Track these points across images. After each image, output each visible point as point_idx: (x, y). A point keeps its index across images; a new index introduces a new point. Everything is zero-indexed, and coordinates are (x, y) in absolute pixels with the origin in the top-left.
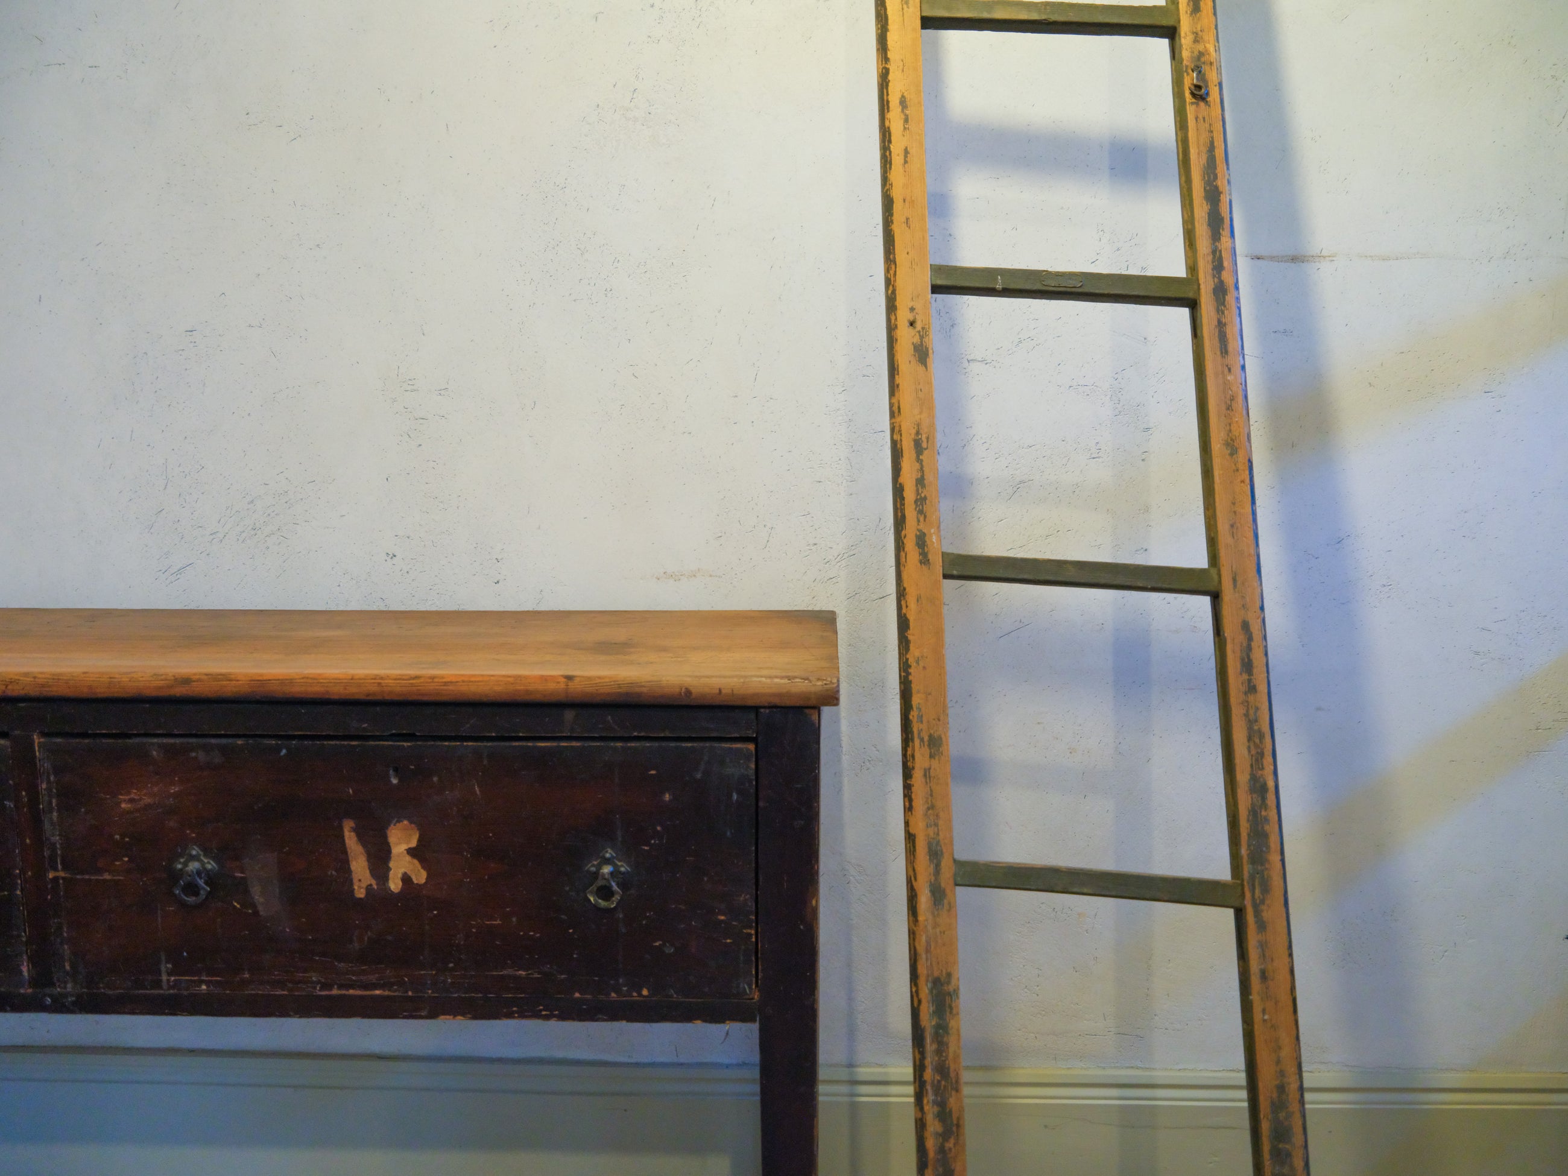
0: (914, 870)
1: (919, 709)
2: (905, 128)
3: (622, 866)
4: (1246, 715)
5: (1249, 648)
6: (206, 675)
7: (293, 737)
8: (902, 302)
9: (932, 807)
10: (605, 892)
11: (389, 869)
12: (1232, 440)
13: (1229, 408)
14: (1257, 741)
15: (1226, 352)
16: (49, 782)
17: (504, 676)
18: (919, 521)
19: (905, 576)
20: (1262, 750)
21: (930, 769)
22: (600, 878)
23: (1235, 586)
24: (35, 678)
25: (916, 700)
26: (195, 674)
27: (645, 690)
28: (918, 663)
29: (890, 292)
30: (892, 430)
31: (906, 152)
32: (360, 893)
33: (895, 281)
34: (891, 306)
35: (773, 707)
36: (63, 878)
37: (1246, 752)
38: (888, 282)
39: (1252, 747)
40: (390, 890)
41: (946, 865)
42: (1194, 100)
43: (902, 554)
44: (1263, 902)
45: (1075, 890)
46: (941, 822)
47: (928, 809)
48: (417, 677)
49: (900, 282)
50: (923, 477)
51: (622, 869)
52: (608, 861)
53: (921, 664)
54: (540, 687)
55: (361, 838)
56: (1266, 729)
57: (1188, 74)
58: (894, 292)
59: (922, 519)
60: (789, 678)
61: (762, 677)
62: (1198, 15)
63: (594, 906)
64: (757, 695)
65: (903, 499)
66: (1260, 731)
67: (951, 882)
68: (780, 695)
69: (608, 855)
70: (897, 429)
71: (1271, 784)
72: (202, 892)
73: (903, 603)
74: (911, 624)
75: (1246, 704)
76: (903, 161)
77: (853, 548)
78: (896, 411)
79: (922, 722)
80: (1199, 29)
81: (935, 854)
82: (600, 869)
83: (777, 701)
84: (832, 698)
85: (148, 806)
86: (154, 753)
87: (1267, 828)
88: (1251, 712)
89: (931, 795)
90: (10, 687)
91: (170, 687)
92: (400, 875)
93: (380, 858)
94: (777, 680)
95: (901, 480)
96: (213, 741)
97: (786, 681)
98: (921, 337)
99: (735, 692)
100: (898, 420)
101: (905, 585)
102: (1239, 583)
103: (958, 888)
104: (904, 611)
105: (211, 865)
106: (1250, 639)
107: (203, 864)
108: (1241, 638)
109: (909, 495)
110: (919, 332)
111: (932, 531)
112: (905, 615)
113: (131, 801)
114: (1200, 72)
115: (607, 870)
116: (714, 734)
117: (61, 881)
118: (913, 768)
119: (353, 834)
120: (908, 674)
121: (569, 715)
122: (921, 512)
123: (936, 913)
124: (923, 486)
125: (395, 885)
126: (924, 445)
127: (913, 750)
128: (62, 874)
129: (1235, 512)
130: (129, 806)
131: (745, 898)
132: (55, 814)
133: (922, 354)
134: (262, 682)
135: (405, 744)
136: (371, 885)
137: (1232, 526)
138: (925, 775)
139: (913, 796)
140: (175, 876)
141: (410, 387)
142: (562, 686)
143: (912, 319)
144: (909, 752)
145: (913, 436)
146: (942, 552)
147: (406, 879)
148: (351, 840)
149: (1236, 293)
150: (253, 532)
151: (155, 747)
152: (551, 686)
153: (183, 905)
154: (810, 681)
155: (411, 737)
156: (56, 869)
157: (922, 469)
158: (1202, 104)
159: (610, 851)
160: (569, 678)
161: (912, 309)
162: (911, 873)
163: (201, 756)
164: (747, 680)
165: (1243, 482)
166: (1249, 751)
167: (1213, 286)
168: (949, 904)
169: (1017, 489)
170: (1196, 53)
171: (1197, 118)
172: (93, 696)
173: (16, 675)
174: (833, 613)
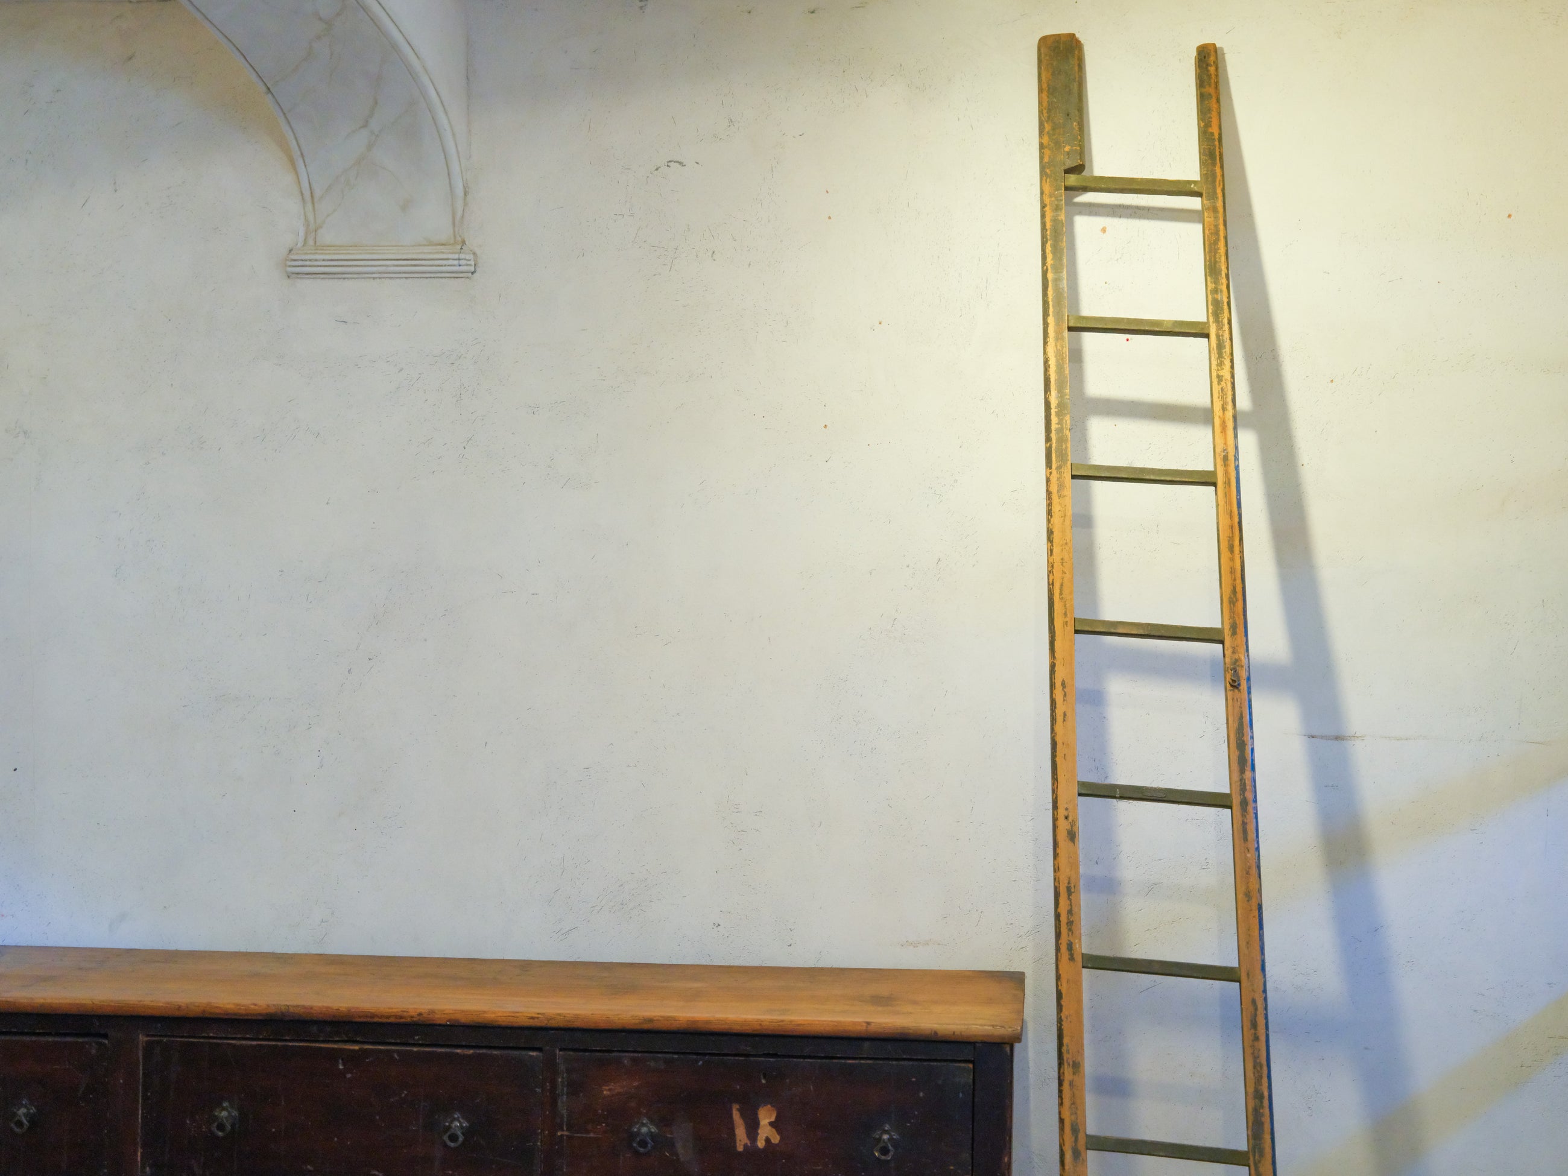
0: (1063, 1140)
1: (1067, 1046)
2: (1064, 700)
3: (894, 1135)
4: (1253, 1054)
5: (1255, 1015)
6: (661, 1017)
7: (705, 1054)
8: (1061, 805)
9: (1073, 1103)
10: (884, 1151)
11: (758, 1134)
12: (1248, 892)
13: (1248, 873)
14: (1259, 1069)
15: (1247, 840)
16: (563, 1078)
17: (832, 1021)
18: (1069, 935)
19: (1060, 967)
20: (1262, 1073)
21: (1073, 1081)
22: (882, 1141)
23: (1248, 978)
24: (565, 1017)
25: (1066, 1040)
26: (655, 1017)
27: (911, 1031)
28: (1067, 1018)
29: (1054, 797)
30: (1055, 879)
31: (1065, 715)
32: (740, 1148)
33: (1057, 792)
34: (1055, 807)
35: (984, 1043)
36: (567, 1136)
37: (1252, 1075)
38: (1053, 791)
39: (1256, 1072)
40: (758, 1146)
41: (1081, 1136)
42: (1232, 688)
43: (1059, 954)
44: (1259, 1162)
45: (1155, 1153)
46: (1078, 1112)
47: (1072, 1104)
48: (782, 1021)
49: (1060, 792)
50: (1071, 908)
51: (895, 1137)
52: (886, 1132)
53: (1069, 1020)
54: (851, 1028)
55: (743, 1115)
56: (1264, 1062)
57: (1228, 672)
58: (1056, 798)
59: (1070, 934)
60: (993, 1026)
61: (977, 1025)
62: (1235, 637)
63: (877, 1158)
64: (975, 1036)
65: (1060, 921)
66: (1260, 1063)
67: (1084, 1147)
68: (988, 1036)
69: (886, 1128)
70: (1057, 879)
71: (1266, 1094)
72: (649, 1145)
73: (1059, 984)
74: (1063, 997)
75: (1253, 1046)
76: (1063, 720)
77: (1038, 927)
78: (1057, 869)
79: (1069, 1053)
80: (1235, 645)
81: (1075, 1130)
82: (882, 1136)
83: (986, 1040)
84: (1018, 1038)
85: (619, 1094)
86: (626, 1062)
87: (1263, 1119)
88: (1256, 1052)
89: (1074, 1096)
90: (550, 1021)
91: (640, 1023)
92: (764, 1138)
93: (753, 1127)
94: (986, 1027)
95: (1059, 910)
96: (659, 1055)
97: (991, 1028)
98: (1072, 826)
99: (963, 1033)
100: (1058, 874)
101: (1060, 972)
102: (1250, 977)
103: (1088, 1151)
104: (1060, 988)
105: (653, 1129)
106: (1256, 1009)
107: (649, 1129)
108: (1251, 1008)
109: (1064, 919)
110: (1070, 823)
111: (1076, 941)
112: (1060, 990)
113: (610, 1090)
114: (1235, 671)
115: (886, 1137)
116: (950, 1058)
117: (565, 1138)
118: (1064, 1080)
119: (738, 1112)
120: (1061, 1025)
121: (866, 1044)
122: (1070, 930)
123: (1075, 1164)
124: (1072, 914)
125: (761, 1144)
126: (1073, 890)
127: (1064, 1070)
128: (566, 1133)
129: (1249, 935)
130: (608, 1093)
131: (965, 1156)
132: (565, 1097)
133: (1072, 836)
134: (694, 1022)
135: (771, 1060)
136: (747, 1144)
137: (1248, 943)
138: (1070, 1085)
139: (1063, 1097)
140: (632, 1136)
141: (736, 810)
142: (864, 1028)
143: (1066, 815)
144: (1062, 1071)
145: (1066, 884)
146: (1082, 954)
147: (768, 1140)
148: (736, 1115)
149: (1254, 805)
150: (622, 907)
151: (626, 1059)
152: (859, 1028)
153: (636, 1152)
154: (1005, 1028)
155: (775, 1055)
156: (563, 1130)
157: (1071, 905)
158: (1236, 691)
159: (887, 1126)
160: (868, 1023)
161: (1067, 809)
162: (1062, 1141)
163: (652, 1064)
164: (970, 1027)
165: (1254, 917)
166: (1254, 1076)
167: (1240, 800)
168: (1083, 1160)
169: (1151, 889)
170: (1233, 659)
171: (1233, 699)
172: (597, 1028)
173: (554, 1015)
174: (1023, 974)
